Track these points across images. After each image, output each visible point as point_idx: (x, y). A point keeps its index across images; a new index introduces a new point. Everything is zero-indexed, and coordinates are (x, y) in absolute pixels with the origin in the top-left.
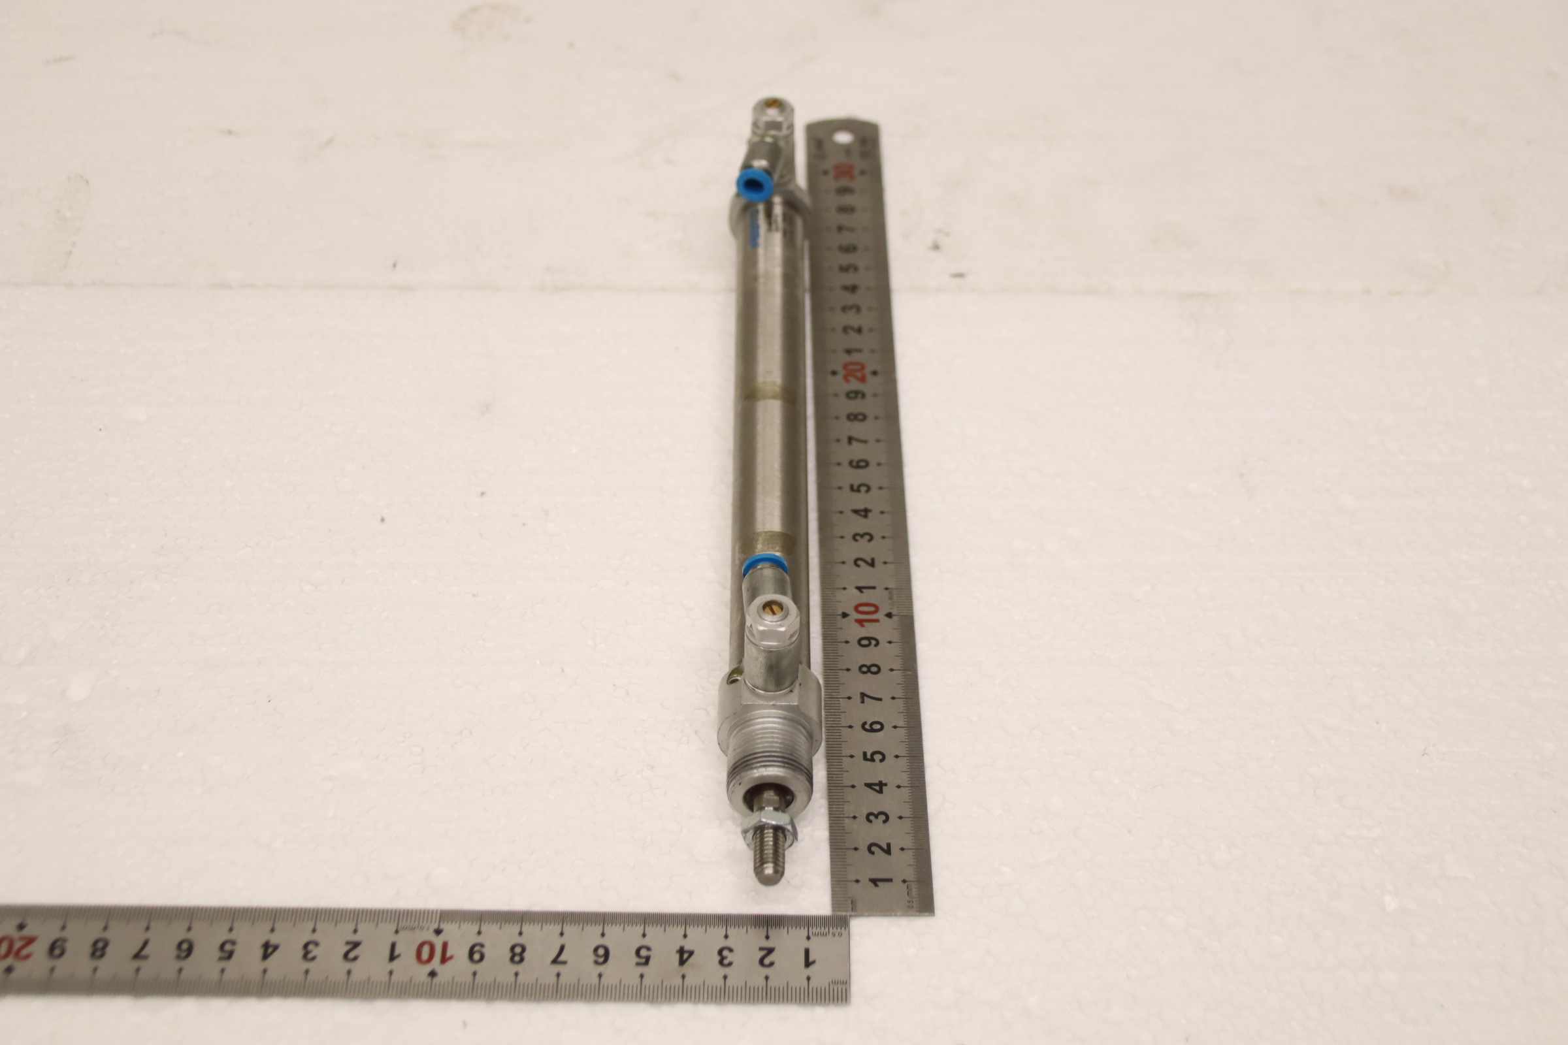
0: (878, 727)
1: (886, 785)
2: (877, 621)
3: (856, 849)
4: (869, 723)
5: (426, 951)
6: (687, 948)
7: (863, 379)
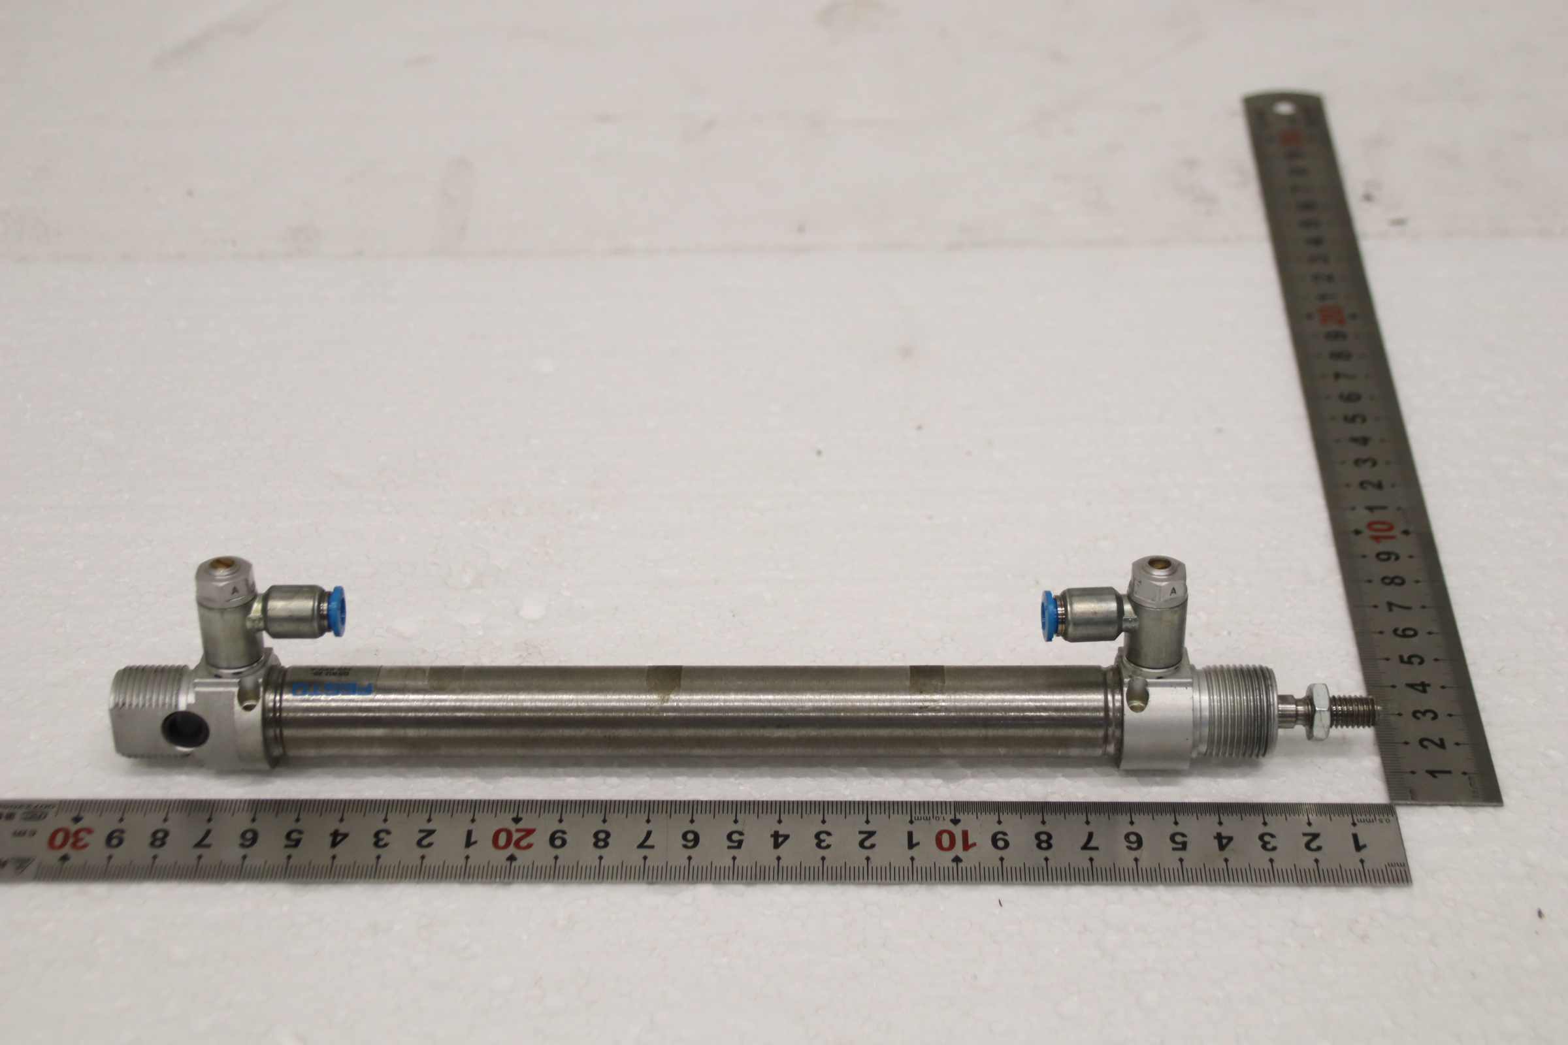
0: (1412, 633)
1: (1429, 685)
2: (1392, 537)
3: (1406, 743)
4: (1401, 629)
5: (946, 840)
6: (1224, 834)
7: (1341, 322)
